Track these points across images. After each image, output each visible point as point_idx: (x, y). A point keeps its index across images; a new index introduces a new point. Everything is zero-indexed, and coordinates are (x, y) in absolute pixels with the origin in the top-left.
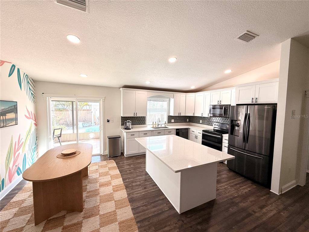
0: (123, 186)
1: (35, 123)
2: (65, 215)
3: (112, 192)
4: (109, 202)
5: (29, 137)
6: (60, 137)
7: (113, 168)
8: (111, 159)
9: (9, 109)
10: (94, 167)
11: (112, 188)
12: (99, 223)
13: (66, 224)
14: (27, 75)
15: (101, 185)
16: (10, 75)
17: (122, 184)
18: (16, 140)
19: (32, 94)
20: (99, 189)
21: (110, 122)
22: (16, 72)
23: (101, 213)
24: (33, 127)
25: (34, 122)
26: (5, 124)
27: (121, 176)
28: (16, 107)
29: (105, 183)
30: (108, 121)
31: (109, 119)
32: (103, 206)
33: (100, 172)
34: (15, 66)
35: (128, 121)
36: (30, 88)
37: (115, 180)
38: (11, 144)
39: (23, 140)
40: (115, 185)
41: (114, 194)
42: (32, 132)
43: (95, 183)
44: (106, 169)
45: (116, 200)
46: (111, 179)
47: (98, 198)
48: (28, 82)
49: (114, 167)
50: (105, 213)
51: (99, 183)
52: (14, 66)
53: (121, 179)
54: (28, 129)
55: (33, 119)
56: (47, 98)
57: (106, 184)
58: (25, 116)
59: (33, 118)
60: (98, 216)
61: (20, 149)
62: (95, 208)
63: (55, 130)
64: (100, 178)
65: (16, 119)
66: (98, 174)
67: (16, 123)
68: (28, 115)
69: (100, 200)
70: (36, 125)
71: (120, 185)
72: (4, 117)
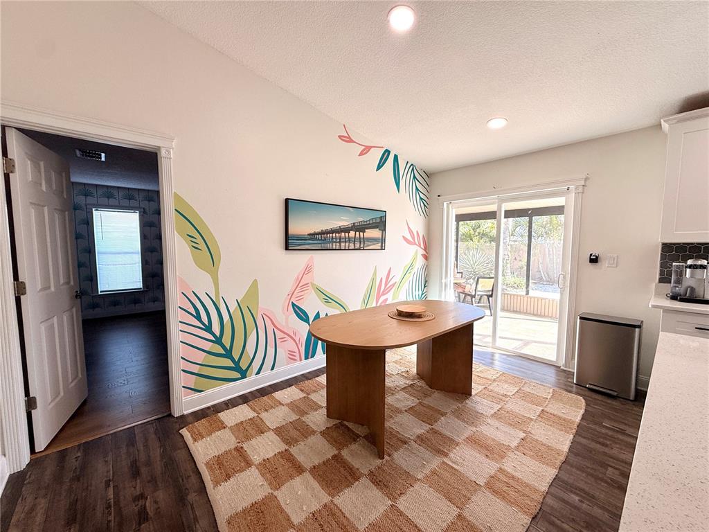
0: (532, 500)
1: (425, 253)
2: (358, 436)
3: (481, 482)
4: (444, 499)
5: (409, 277)
6: (491, 296)
7: (562, 423)
8: (581, 392)
9: (371, 222)
10: (506, 386)
11: (492, 472)
12: (372, 520)
13: (345, 453)
14: (412, 165)
15: (474, 441)
16: (379, 168)
17: (536, 491)
18: (382, 274)
19: (421, 198)
20: (457, 444)
21: (604, 264)
22: (390, 162)
23: (402, 504)
24: (420, 262)
25: (421, 252)
26: (362, 246)
27: (558, 463)
28: (383, 220)
29: (490, 442)
30: (594, 260)
31: (596, 252)
32: (424, 493)
33: (505, 407)
34: (389, 152)
35: (690, 262)
36: (417, 189)
37: (526, 460)
38: (373, 280)
39: (397, 279)
40: (509, 470)
41: (480, 494)
42: (415, 270)
43: (467, 423)
44: (533, 411)
45: (466, 514)
46: (517, 448)
47: (435, 462)
48: (414, 177)
49: (564, 420)
50: (407, 513)
51: (474, 429)
52: (387, 152)
53: (551, 473)
54: (408, 262)
55: (420, 246)
56: (445, 204)
57: (487, 448)
58: (405, 238)
59: (420, 244)
60: (390, 502)
61: (388, 292)
62: (403, 477)
63: (480, 280)
64: (489, 421)
65: (383, 240)
66: (497, 407)
67: (382, 246)
68: (409, 237)
69: (434, 472)
70: (426, 257)
71: (527, 485)
72: (361, 234)
